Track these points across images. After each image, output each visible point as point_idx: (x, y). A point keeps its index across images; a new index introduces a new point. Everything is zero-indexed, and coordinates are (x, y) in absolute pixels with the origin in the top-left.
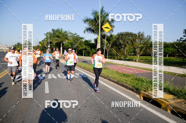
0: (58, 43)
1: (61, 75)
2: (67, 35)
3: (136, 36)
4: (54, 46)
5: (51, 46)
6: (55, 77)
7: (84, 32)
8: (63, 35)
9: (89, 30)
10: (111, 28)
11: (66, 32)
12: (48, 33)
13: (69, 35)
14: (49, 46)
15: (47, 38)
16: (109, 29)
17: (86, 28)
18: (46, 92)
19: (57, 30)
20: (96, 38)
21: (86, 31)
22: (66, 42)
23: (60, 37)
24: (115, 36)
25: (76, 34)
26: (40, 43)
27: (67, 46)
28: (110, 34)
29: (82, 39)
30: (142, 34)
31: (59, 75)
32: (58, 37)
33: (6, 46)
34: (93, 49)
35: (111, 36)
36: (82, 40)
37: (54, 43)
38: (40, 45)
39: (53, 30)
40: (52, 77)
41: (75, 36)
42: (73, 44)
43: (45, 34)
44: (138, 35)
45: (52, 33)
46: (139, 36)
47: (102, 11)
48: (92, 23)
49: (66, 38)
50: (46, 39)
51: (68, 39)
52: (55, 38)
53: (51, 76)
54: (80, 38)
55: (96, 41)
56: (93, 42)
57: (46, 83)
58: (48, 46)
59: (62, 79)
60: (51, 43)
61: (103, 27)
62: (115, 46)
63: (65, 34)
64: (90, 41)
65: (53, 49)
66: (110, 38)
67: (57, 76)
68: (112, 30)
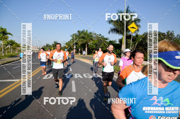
0: (83, 44)
1: (86, 75)
2: (92, 36)
3: (165, 35)
4: (79, 47)
5: (76, 47)
6: (81, 77)
7: (109, 33)
8: (88, 37)
9: (114, 30)
10: (137, 28)
11: (91, 33)
12: (74, 35)
13: (93, 36)
14: (75, 47)
15: (73, 39)
16: (135, 29)
17: (111, 28)
18: (73, 91)
19: (83, 31)
20: (121, 38)
21: (110, 32)
22: (91, 43)
23: (85, 38)
24: (141, 36)
25: (100, 35)
26: (67, 44)
27: (92, 47)
28: (136, 34)
29: (106, 39)
30: (171, 33)
31: (84, 75)
32: (83, 38)
33: (37, 48)
34: (117, 49)
35: (137, 36)
36: (107, 41)
37: (80, 44)
38: (67, 46)
39: (78, 32)
40: (78, 77)
41: (100, 36)
42: (97, 45)
43: (71, 36)
44: (166, 34)
45: (78, 34)
46: (168, 35)
47: (127, 11)
48: (117, 23)
49: (91, 39)
50: (72, 41)
51: (93, 40)
52: (80, 39)
53: (78, 75)
54: (105, 39)
55: (121, 41)
56: (118, 42)
57: (73, 83)
58: (73, 47)
59: (88, 79)
60: (76, 44)
61: (129, 27)
62: (141, 46)
63: (90, 35)
64: (115, 41)
65: (78, 49)
66: (135, 38)
67: (83, 76)
68: (138, 30)
